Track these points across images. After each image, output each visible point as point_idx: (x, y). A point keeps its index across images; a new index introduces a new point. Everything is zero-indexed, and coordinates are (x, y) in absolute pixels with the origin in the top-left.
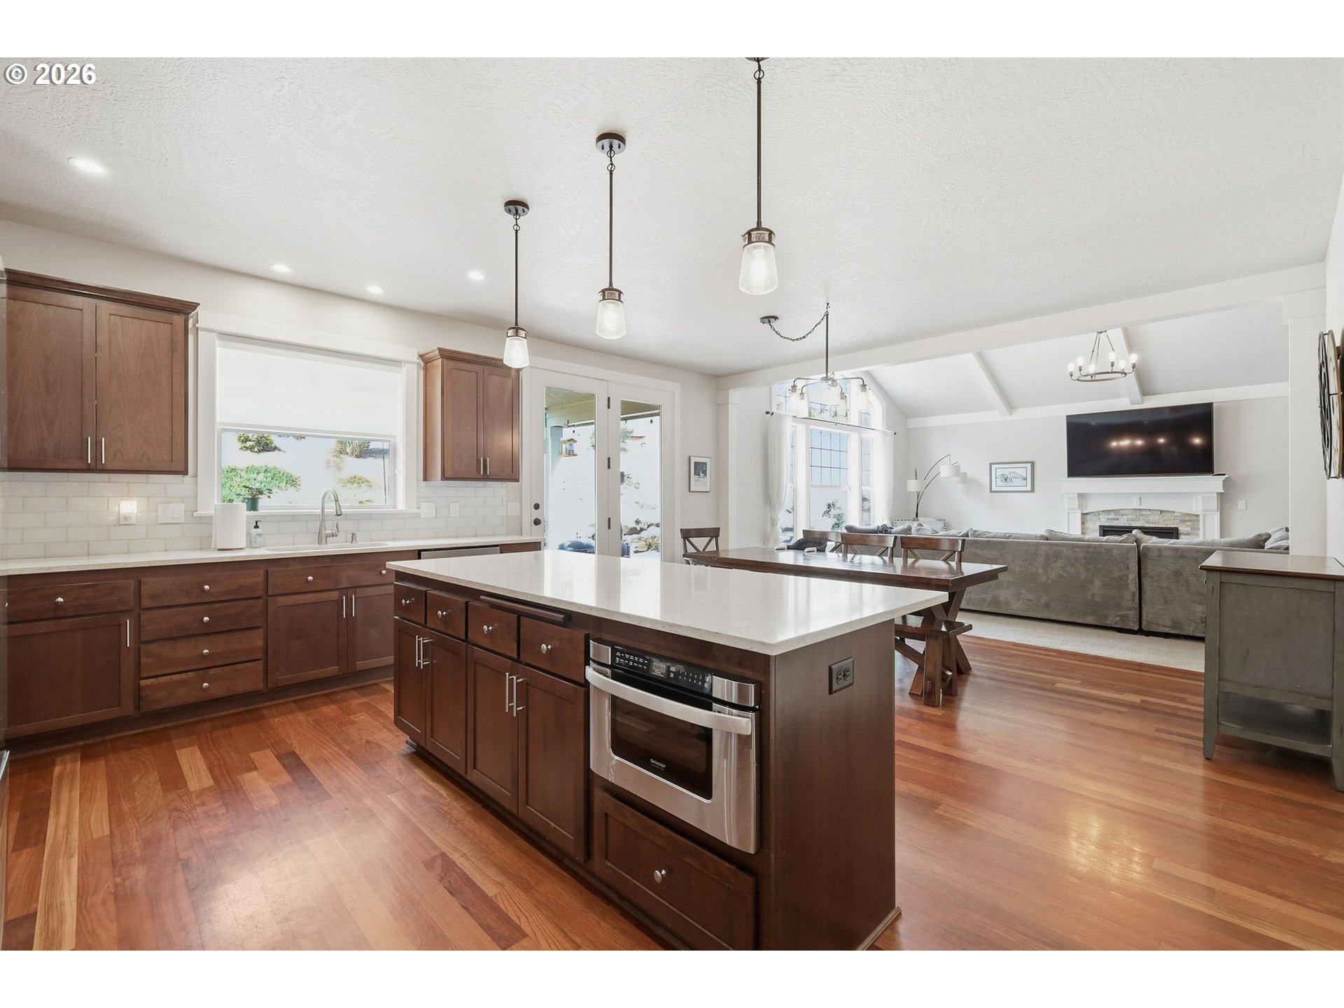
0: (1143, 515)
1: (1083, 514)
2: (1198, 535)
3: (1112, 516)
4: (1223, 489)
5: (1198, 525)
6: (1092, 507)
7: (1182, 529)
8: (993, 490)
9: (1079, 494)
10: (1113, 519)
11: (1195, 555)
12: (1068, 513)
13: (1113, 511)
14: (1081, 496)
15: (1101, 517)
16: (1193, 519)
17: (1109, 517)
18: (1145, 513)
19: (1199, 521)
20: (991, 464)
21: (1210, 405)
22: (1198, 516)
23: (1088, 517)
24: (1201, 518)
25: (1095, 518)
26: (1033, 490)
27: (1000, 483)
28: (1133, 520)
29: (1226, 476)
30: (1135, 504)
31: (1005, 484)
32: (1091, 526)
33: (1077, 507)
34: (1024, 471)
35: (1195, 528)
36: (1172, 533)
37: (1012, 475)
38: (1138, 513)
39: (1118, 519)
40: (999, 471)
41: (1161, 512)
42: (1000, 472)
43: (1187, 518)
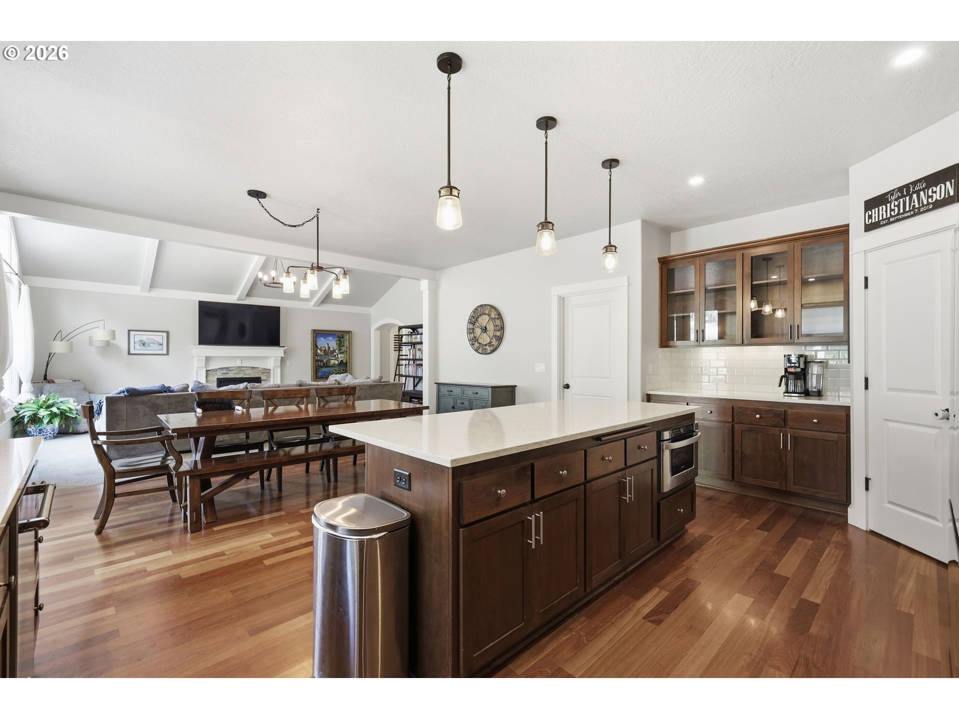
0: (243, 370)
1: (207, 371)
2: (269, 380)
3: (225, 371)
4: (284, 354)
5: (270, 375)
6: (213, 366)
7: (263, 377)
8: (131, 353)
9: (206, 357)
10: (225, 373)
11: (365, 388)
12: (197, 370)
13: (226, 368)
14: (208, 359)
15: (217, 372)
16: (267, 372)
17: (223, 372)
18: (243, 369)
19: (270, 373)
20: (129, 331)
21: (279, 308)
22: (270, 370)
23: (209, 372)
24: (272, 371)
25: (214, 373)
26: (168, 354)
27: (137, 347)
28: (237, 373)
29: (285, 348)
30: (238, 363)
31: (143, 348)
32: (211, 379)
33: (204, 366)
34: (161, 338)
35: (269, 377)
36: (258, 380)
37: (150, 341)
38: (239, 369)
39: (228, 373)
40: (137, 337)
41: (252, 368)
42: (137, 339)
43: (265, 371)
